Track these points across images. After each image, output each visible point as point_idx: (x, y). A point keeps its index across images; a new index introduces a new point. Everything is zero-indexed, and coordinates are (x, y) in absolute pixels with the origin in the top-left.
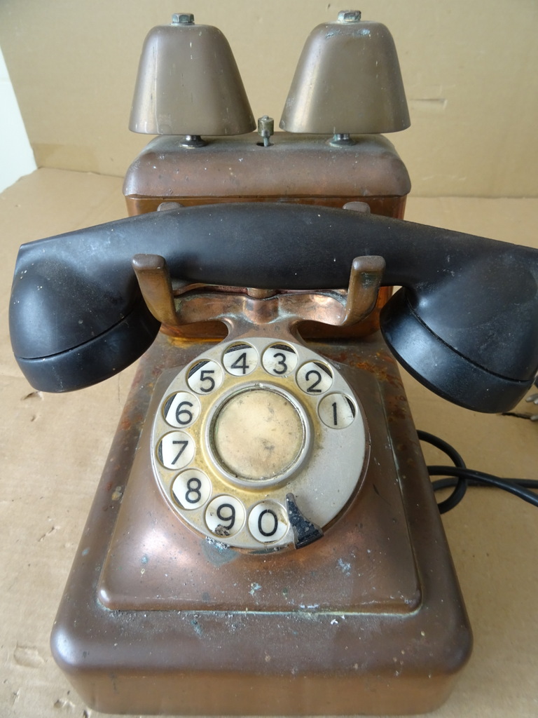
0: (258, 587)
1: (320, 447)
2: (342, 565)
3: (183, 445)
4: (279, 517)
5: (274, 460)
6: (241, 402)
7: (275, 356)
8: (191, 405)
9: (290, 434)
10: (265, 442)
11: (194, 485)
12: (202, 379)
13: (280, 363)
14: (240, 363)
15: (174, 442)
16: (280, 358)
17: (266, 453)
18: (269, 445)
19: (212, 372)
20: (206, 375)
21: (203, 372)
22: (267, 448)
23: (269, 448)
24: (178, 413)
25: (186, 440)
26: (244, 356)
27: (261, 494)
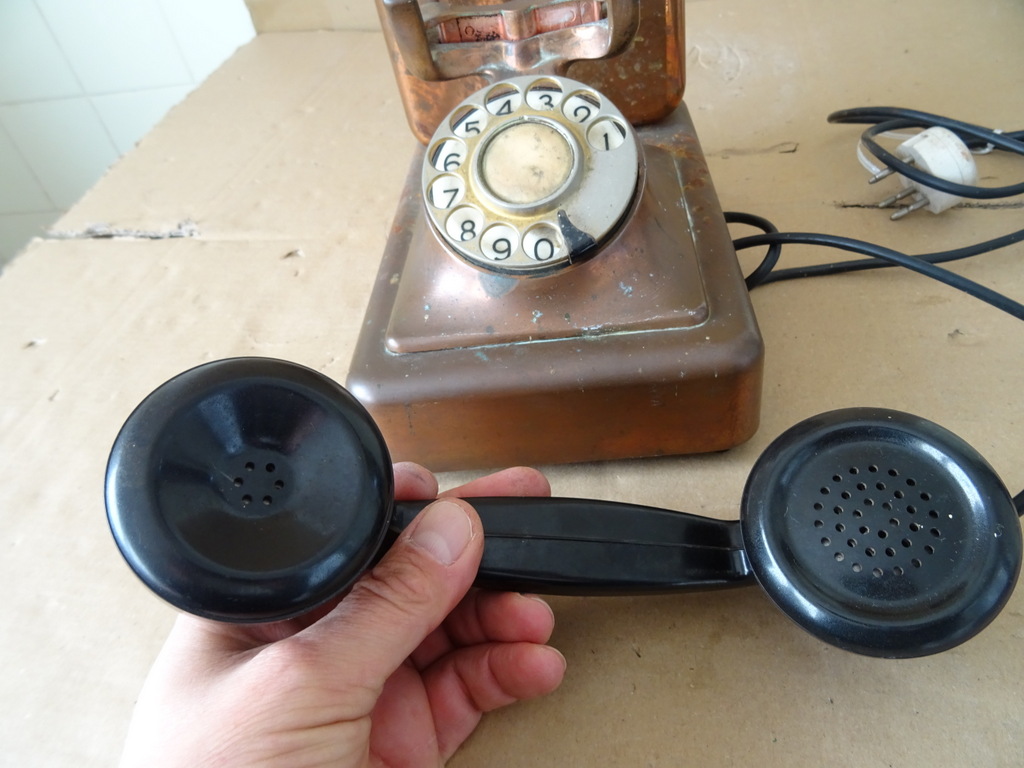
0: (539, 315)
1: (590, 169)
2: (624, 288)
3: (453, 193)
4: (555, 244)
5: (545, 183)
6: (507, 137)
7: (541, 98)
8: (458, 156)
9: (558, 158)
10: (533, 169)
11: (468, 226)
12: (467, 130)
13: (546, 104)
14: (505, 110)
15: (445, 192)
16: (546, 100)
17: (536, 178)
18: (538, 171)
19: (477, 122)
20: (470, 126)
21: (467, 124)
22: (535, 174)
23: (537, 172)
24: (446, 165)
25: (456, 188)
26: (508, 103)
27: (533, 218)
